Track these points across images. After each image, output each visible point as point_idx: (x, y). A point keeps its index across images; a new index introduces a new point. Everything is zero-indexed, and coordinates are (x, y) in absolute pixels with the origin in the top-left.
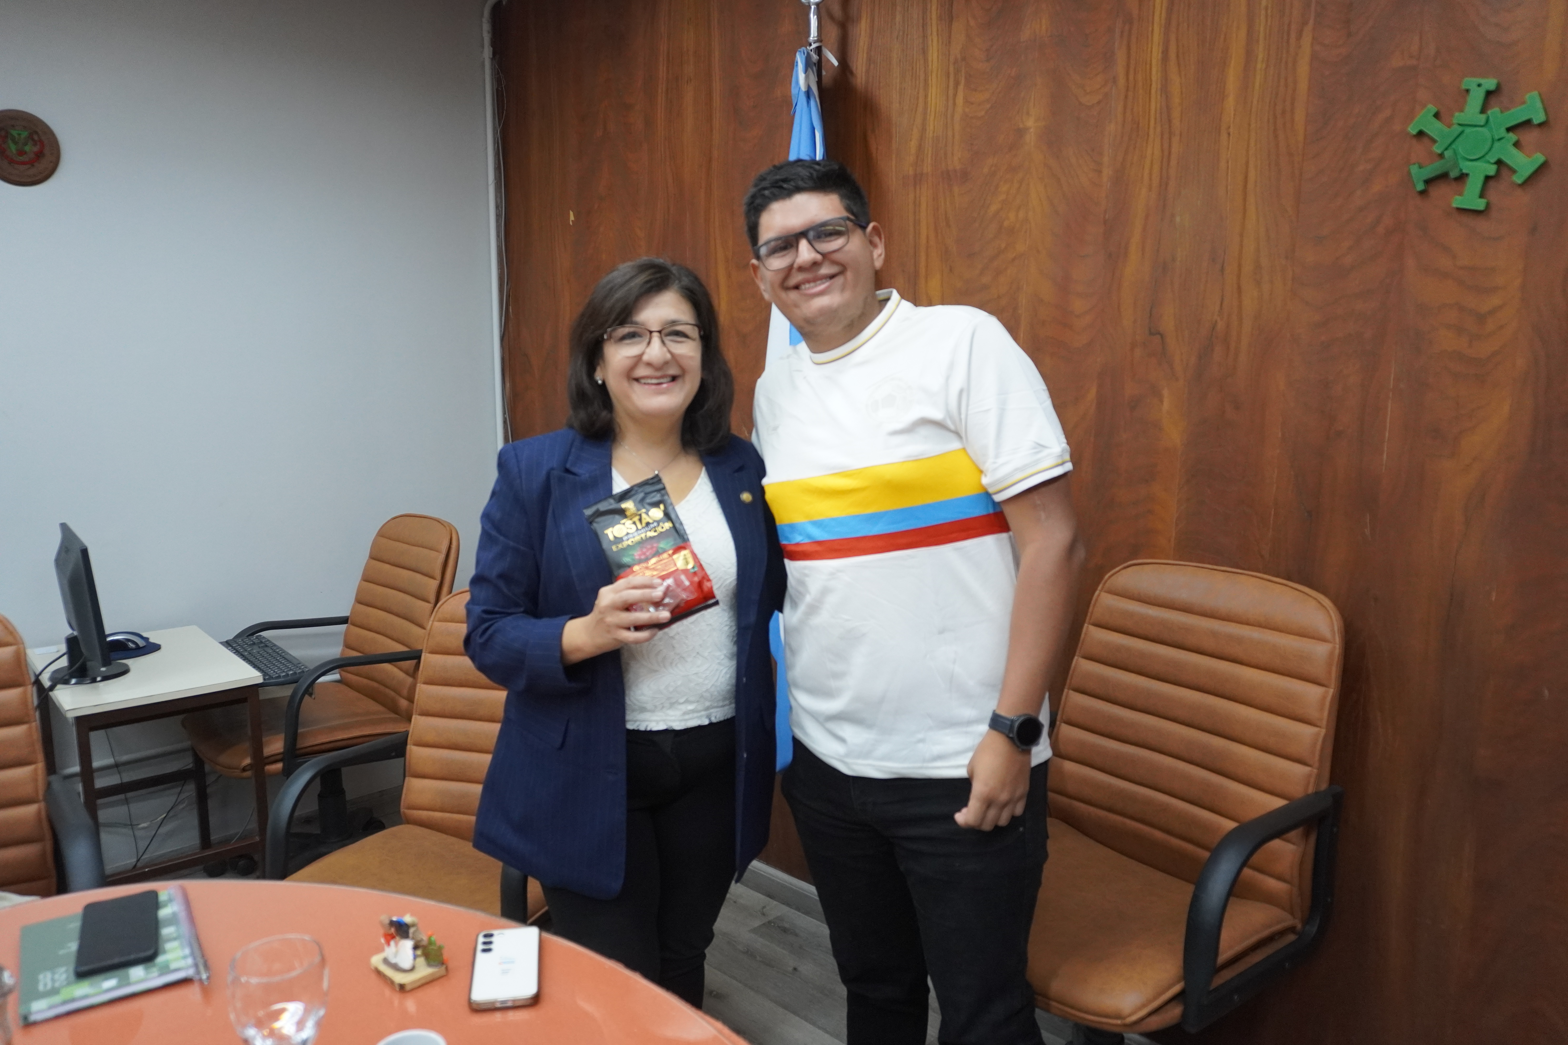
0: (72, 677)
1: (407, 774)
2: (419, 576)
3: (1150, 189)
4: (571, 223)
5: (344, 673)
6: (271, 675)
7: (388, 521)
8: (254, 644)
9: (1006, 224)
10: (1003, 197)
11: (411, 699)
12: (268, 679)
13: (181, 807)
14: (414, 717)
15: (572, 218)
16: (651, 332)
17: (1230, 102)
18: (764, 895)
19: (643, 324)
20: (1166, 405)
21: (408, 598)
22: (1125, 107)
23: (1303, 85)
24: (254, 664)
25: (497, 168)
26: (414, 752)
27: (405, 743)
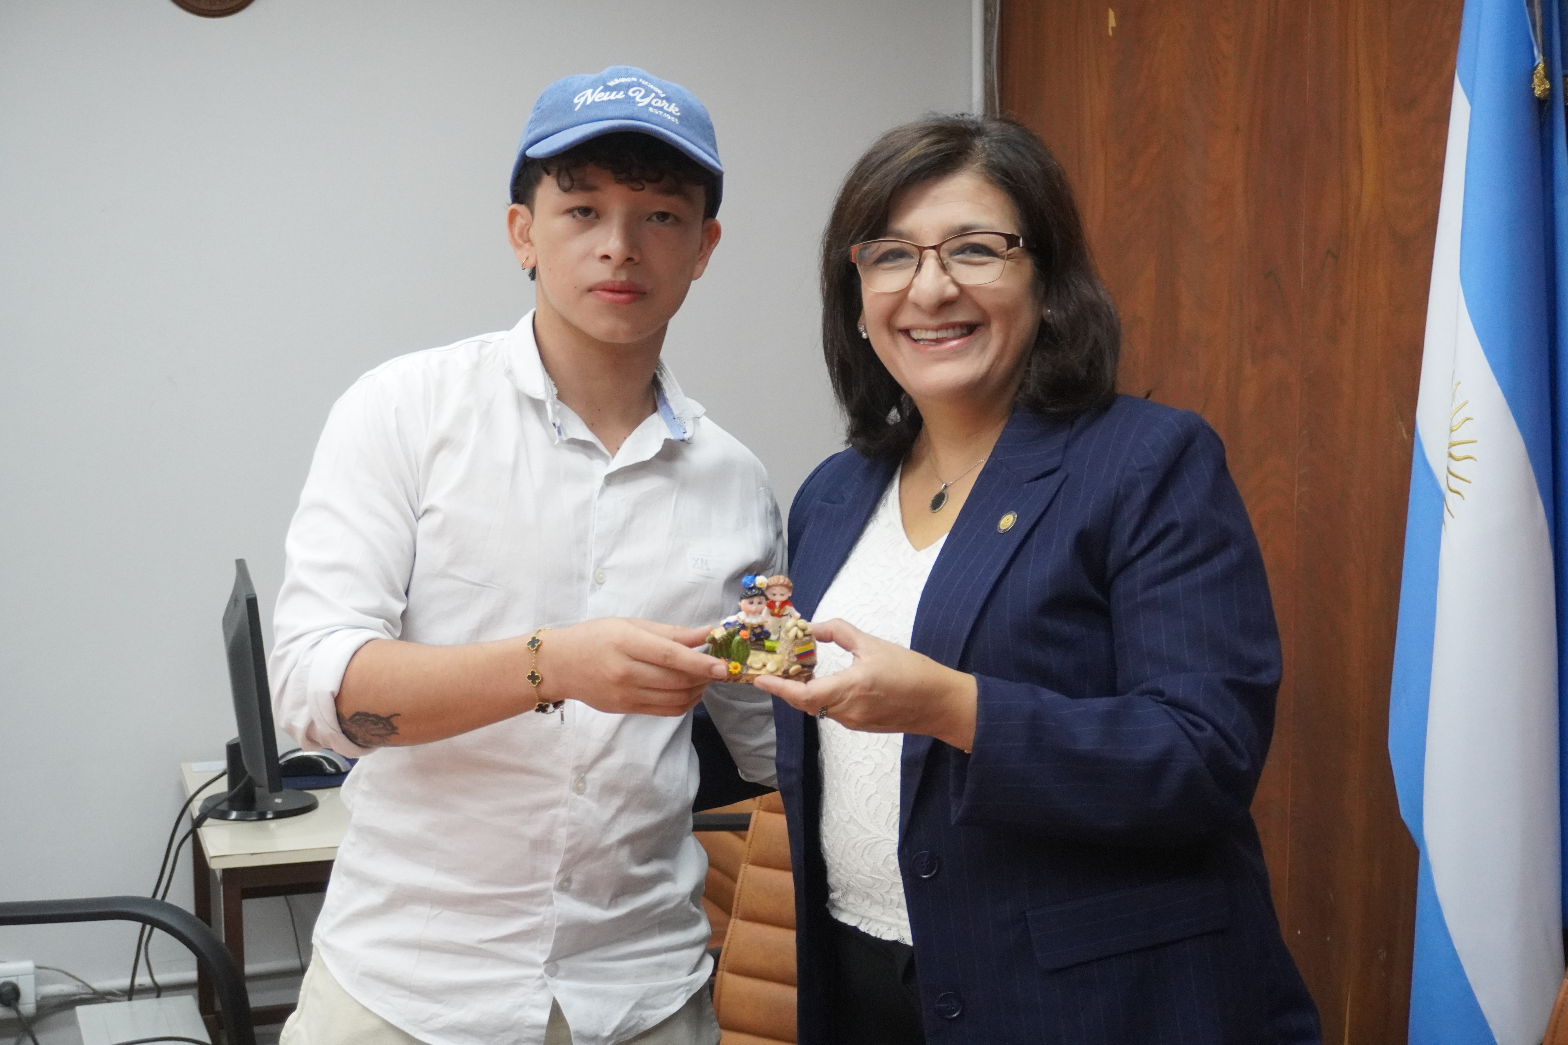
0: (233, 808)
4: (1110, 33)
15: (1112, 22)
16: (921, 249)
19: (910, 236)
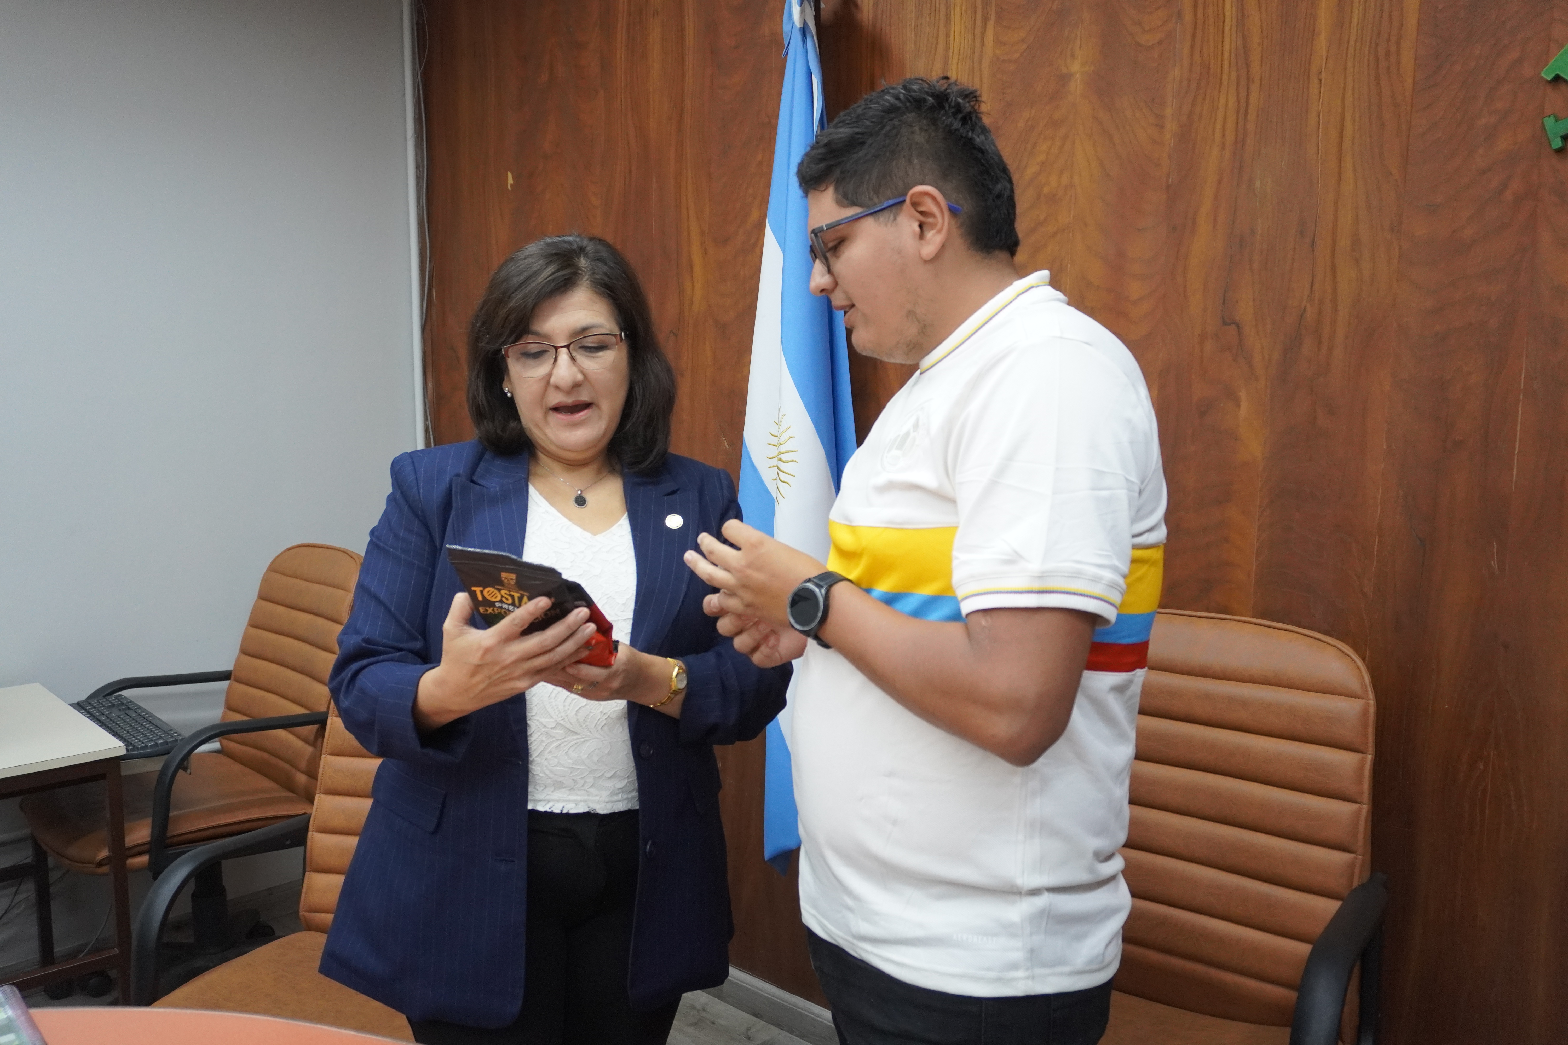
1: (308, 868)
2: (320, 621)
3: (1223, 148)
4: (509, 188)
5: (225, 742)
6: (136, 744)
7: (282, 553)
8: (113, 706)
9: (1046, 190)
10: (1042, 157)
11: (312, 773)
12: (132, 750)
13: (16, 912)
14: (317, 796)
15: (510, 181)
17: (1322, 43)
18: (749, 1013)
19: (547, 337)
20: (1244, 409)
21: (307, 648)
22: (1192, 47)
23: (1412, 20)
24: (113, 731)
25: (418, 120)
26: (317, 840)
27: (306, 829)
